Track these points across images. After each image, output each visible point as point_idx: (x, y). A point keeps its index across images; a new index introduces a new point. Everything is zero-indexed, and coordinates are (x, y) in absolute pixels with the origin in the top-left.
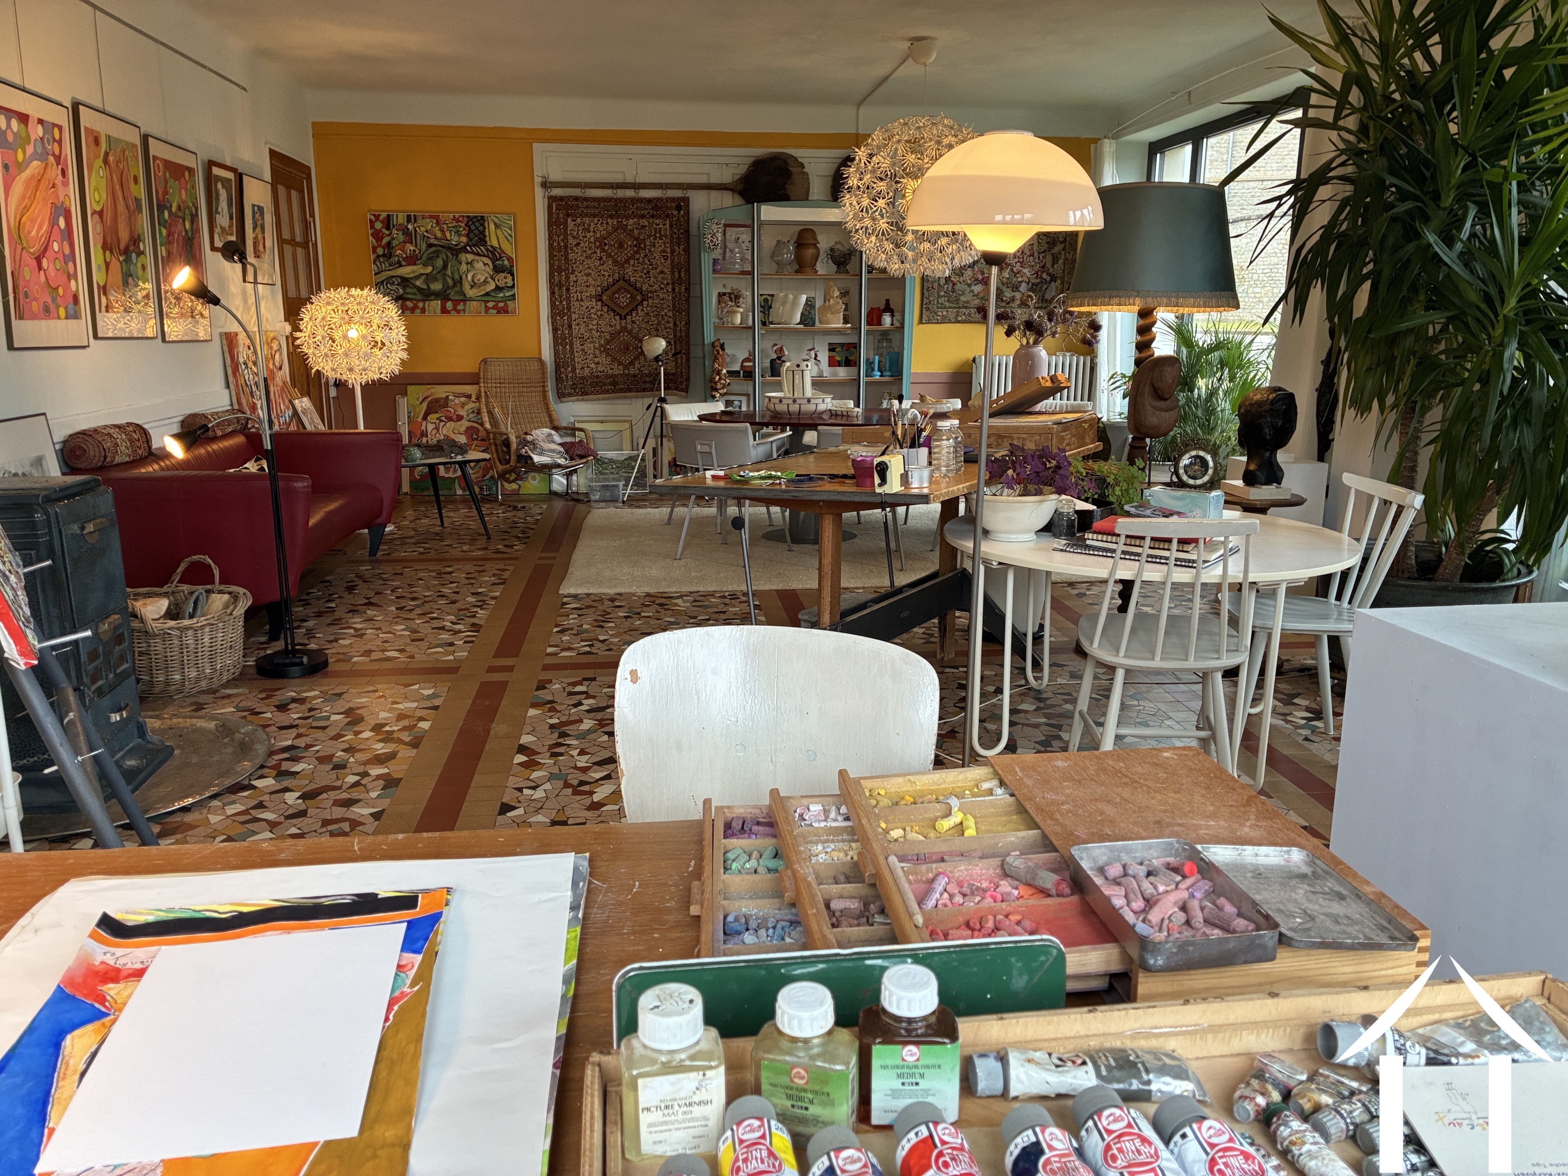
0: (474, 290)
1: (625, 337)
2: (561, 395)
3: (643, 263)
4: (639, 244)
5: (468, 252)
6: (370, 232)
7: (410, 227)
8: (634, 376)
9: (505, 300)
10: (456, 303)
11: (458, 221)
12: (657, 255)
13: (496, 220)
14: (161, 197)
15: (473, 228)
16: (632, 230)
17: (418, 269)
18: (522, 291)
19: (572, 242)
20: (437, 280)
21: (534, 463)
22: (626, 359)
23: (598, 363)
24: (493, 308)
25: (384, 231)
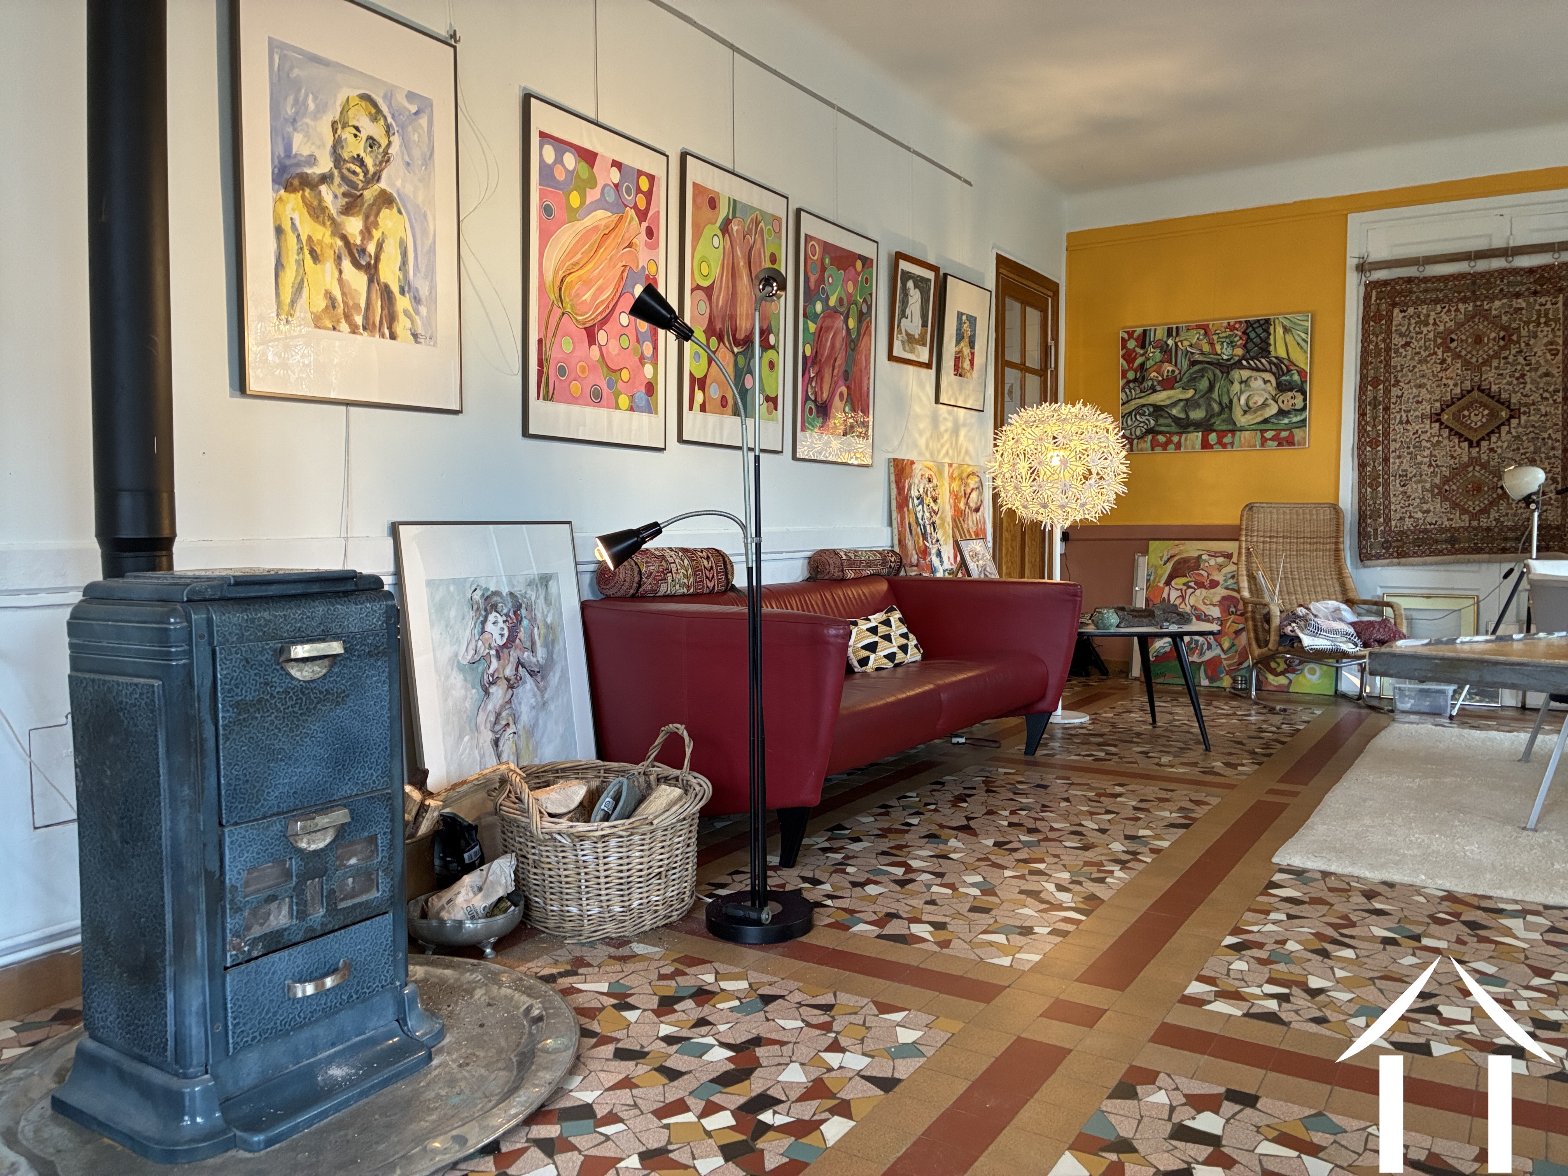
0: (1248, 417)
1: (1477, 472)
2: (1364, 557)
3: (1515, 363)
4: (1508, 337)
5: (1244, 368)
6: (1121, 353)
7: (1170, 342)
8: (1488, 529)
9: (1290, 427)
10: (1221, 434)
11: (1232, 328)
12: (1540, 349)
13: (1286, 323)
14: (812, 285)
15: (1252, 335)
16: (1499, 316)
17: (1177, 394)
18: (1316, 414)
19: (1398, 341)
20: (1199, 406)
21: (1302, 647)
22: (1475, 505)
23: (1428, 511)
24: (1272, 439)
25: (1138, 350)
